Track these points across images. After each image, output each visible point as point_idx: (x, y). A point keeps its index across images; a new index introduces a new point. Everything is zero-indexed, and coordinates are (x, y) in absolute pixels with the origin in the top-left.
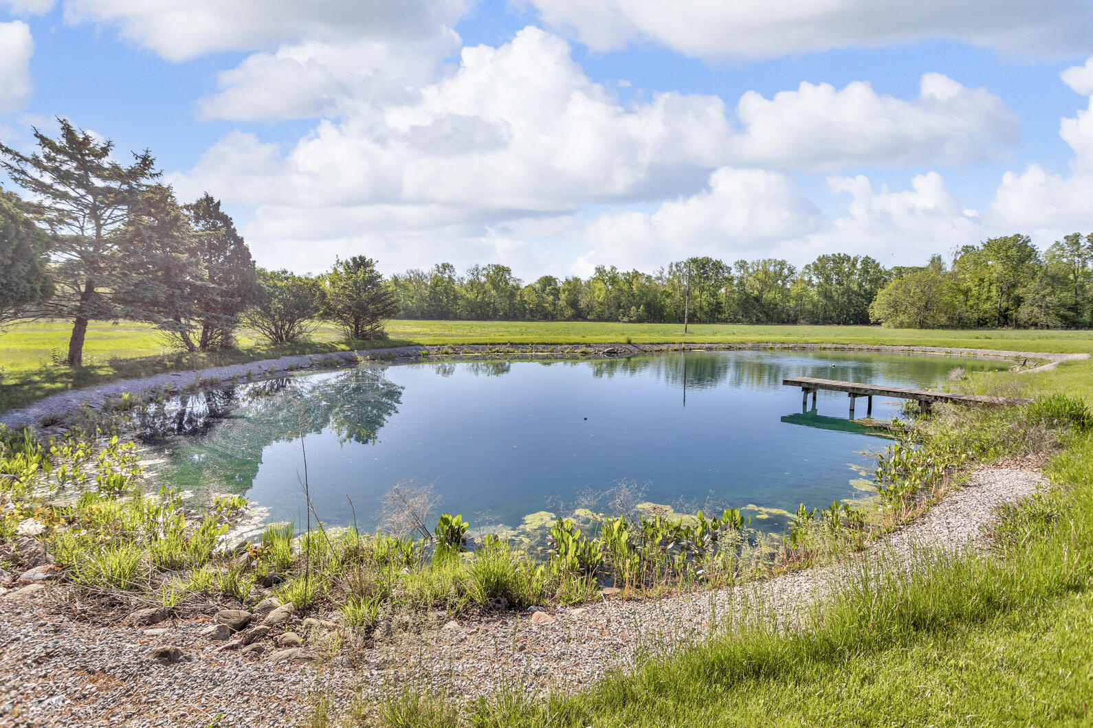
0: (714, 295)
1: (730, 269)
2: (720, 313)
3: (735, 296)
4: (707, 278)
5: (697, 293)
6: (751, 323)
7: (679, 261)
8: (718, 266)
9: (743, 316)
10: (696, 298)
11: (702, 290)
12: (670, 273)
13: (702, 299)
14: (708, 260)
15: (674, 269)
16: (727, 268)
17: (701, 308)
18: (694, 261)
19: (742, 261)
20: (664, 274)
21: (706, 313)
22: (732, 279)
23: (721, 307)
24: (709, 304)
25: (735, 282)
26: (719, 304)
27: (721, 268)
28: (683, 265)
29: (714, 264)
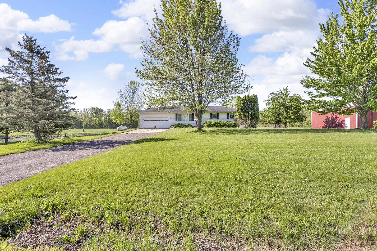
0: (100, 119)
1: (105, 111)
2: (102, 125)
3: (107, 120)
4: (97, 114)
5: (94, 118)
6: (112, 128)
7: (87, 108)
8: (101, 111)
9: (110, 126)
10: (94, 120)
11: (96, 118)
12: (84, 112)
13: (96, 121)
14: (98, 109)
15: (86, 110)
16: (104, 111)
17: (96, 124)
18: (93, 108)
19: (109, 109)
20: (82, 112)
21: (98, 125)
22: (106, 115)
23: (102, 123)
24: (99, 122)
25: (107, 116)
26: (102, 122)
27: (102, 111)
28: (89, 109)
29: (100, 110)
